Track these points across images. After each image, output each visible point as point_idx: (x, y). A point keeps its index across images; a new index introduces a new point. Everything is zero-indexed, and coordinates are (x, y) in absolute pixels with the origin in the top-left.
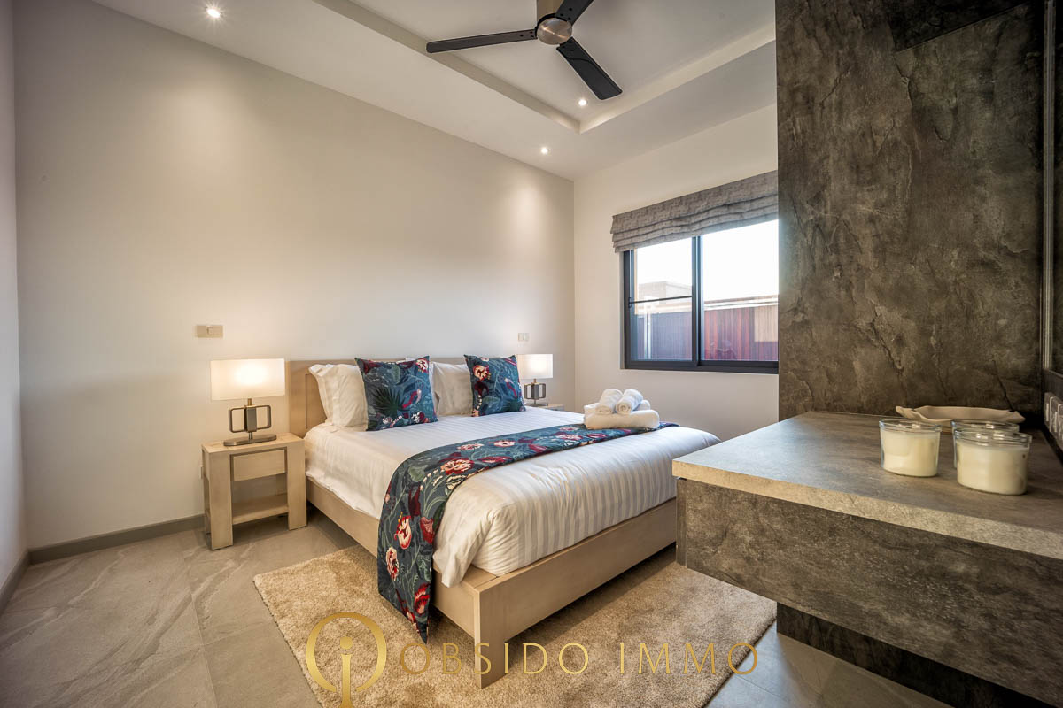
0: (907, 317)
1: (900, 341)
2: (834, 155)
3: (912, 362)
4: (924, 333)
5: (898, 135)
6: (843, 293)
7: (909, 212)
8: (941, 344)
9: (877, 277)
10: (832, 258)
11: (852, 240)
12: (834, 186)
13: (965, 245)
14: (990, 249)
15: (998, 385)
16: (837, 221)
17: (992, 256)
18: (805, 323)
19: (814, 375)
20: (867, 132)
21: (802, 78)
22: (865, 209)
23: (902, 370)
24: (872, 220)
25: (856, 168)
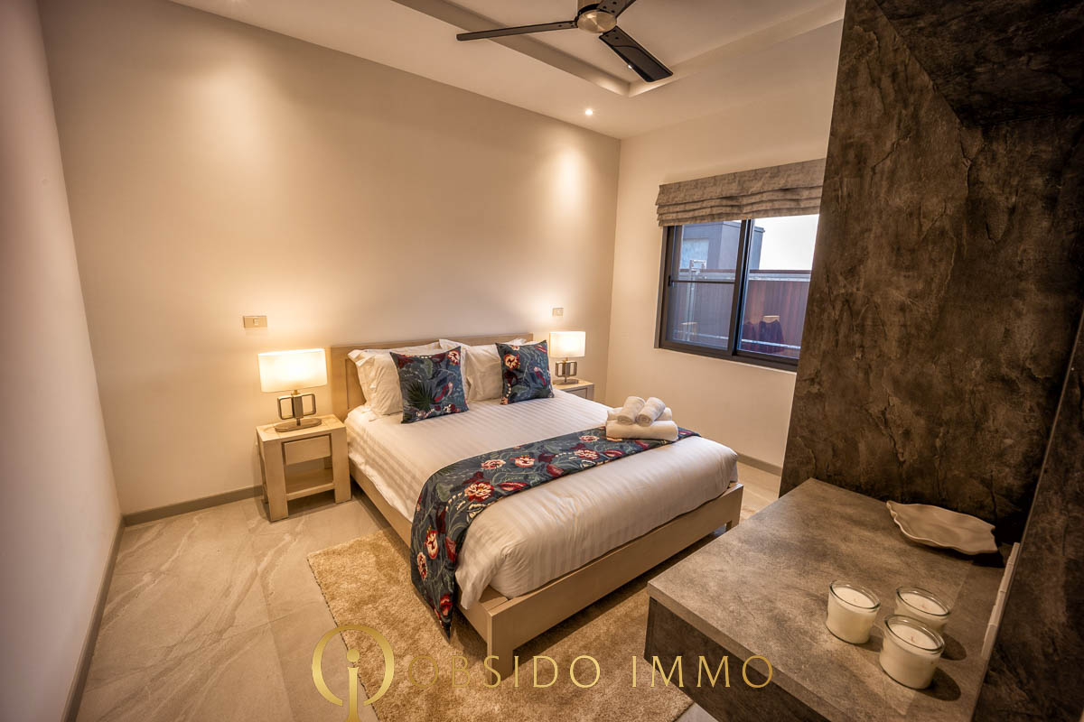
0: (918, 414)
1: (907, 434)
2: (876, 229)
3: (915, 458)
4: (932, 433)
5: (947, 225)
6: (861, 375)
7: (942, 309)
8: (944, 447)
9: (897, 368)
10: (857, 337)
11: (879, 324)
12: (871, 264)
13: (989, 357)
14: (1013, 368)
15: (990, 498)
16: (868, 301)
17: (1014, 375)
18: (820, 396)
19: (820, 446)
20: (916, 213)
21: (857, 133)
22: (898, 295)
23: (904, 462)
24: (903, 308)
25: (897, 249)
